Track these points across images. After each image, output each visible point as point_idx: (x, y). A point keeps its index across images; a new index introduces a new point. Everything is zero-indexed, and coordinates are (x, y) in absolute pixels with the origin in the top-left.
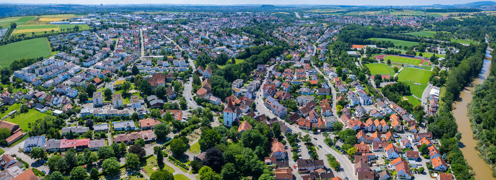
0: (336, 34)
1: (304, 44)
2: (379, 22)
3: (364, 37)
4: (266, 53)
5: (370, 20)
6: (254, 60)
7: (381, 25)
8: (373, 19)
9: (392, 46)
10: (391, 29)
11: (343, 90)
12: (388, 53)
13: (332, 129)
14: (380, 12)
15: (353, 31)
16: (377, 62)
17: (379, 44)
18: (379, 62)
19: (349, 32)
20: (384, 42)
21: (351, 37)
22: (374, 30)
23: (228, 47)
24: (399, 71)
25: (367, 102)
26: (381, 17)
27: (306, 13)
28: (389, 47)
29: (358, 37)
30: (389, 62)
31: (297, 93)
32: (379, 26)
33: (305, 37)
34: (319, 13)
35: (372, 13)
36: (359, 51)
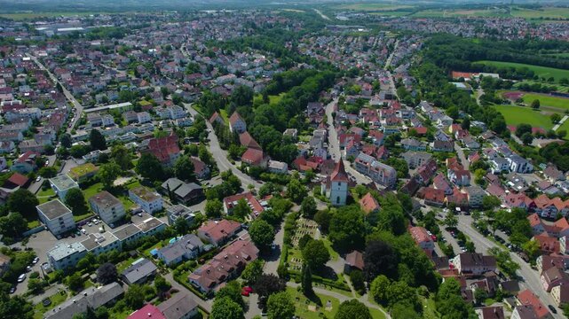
0: (415, 51)
1: (367, 67)
2: (495, 32)
3: (470, 59)
4: (313, 83)
5: (472, 28)
6: (298, 95)
7: (499, 37)
8: (478, 24)
9: (531, 76)
10: (523, 46)
11: (472, 146)
12: (527, 89)
13: (481, 208)
14: (488, 11)
15: (448, 47)
16: (510, 103)
17: (503, 73)
18: (513, 103)
19: (442, 47)
20: (513, 70)
21: (446, 57)
22: (487, 45)
23: (239, 74)
24: (561, 122)
25: (523, 169)
26: (494, 22)
27: (337, 11)
28: (525, 78)
29: (459, 57)
30: (536, 105)
31: (398, 147)
32: (494, 39)
33: (363, 55)
34: (363, 12)
35: (471, 14)
36: (468, 82)
